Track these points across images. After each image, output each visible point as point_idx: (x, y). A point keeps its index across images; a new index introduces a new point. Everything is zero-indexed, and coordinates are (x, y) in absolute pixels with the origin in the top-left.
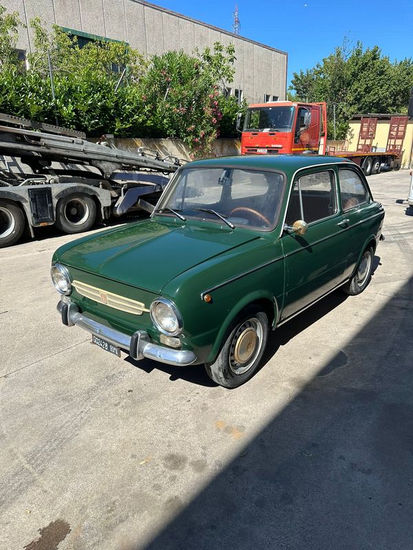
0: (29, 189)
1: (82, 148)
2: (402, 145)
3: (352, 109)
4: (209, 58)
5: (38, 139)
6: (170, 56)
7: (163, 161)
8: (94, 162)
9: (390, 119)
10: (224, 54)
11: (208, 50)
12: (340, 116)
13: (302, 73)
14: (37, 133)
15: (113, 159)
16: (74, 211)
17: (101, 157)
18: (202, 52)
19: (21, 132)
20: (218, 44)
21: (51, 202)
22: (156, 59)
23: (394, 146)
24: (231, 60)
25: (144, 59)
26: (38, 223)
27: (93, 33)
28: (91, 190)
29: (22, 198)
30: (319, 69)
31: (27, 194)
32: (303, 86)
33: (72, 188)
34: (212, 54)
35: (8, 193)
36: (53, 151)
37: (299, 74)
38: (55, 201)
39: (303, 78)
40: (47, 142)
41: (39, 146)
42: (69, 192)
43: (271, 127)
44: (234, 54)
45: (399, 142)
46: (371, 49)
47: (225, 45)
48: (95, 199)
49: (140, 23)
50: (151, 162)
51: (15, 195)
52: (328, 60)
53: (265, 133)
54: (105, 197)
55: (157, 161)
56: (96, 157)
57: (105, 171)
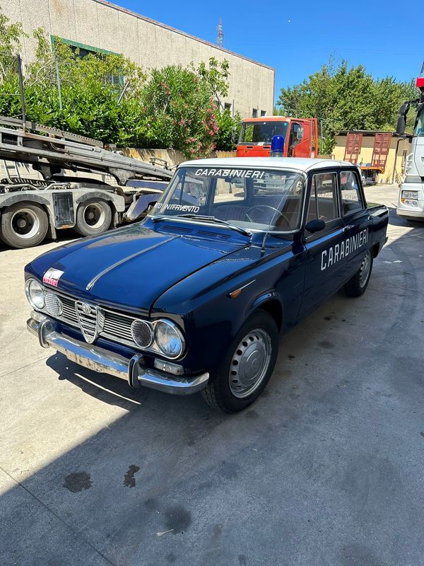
0: (53, 193)
1: (100, 155)
2: (386, 161)
3: (337, 125)
4: (204, 73)
5: (62, 146)
6: (169, 70)
7: (171, 170)
8: (111, 170)
9: (374, 136)
10: (219, 69)
11: (203, 65)
12: (327, 132)
13: (289, 89)
14: (62, 141)
15: (128, 167)
16: (91, 216)
17: (117, 165)
18: (197, 66)
19: (48, 140)
20: (213, 59)
21: (72, 206)
22: (155, 73)
23: (379, 161)
24: (226, 75)
25: (143, 71)
26: (60, 225)
27: (88, 44)
28: (108, 196)
29: (47, 201)
30: (305, 86)
31: (52, 197)
32: (290, 102)
33: (91, 193)
34: (207, 68)
35: (35, 196)
36: (75, 158)
37: (286, 90)
38: (76, 205)
39: (290, 94)
40: (70, 149)
41: (64, 153)
42: (89, 197)
43: (266, 141)
44: (228, 70)
45: (383, 157)
46: (356, 68)
47: (220, 60)
48: (111, 204)
49: (134, 35)
50: (161, 171)
51: (41, 198)
52: (315, 78)
53: (260, 147)
54: (119, 203)
55: (165, 171)
56: (113, 165)
57: (120, 179)
